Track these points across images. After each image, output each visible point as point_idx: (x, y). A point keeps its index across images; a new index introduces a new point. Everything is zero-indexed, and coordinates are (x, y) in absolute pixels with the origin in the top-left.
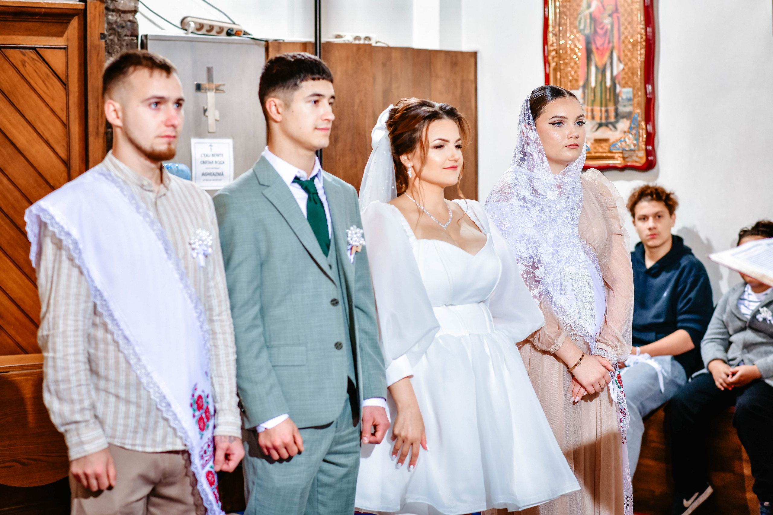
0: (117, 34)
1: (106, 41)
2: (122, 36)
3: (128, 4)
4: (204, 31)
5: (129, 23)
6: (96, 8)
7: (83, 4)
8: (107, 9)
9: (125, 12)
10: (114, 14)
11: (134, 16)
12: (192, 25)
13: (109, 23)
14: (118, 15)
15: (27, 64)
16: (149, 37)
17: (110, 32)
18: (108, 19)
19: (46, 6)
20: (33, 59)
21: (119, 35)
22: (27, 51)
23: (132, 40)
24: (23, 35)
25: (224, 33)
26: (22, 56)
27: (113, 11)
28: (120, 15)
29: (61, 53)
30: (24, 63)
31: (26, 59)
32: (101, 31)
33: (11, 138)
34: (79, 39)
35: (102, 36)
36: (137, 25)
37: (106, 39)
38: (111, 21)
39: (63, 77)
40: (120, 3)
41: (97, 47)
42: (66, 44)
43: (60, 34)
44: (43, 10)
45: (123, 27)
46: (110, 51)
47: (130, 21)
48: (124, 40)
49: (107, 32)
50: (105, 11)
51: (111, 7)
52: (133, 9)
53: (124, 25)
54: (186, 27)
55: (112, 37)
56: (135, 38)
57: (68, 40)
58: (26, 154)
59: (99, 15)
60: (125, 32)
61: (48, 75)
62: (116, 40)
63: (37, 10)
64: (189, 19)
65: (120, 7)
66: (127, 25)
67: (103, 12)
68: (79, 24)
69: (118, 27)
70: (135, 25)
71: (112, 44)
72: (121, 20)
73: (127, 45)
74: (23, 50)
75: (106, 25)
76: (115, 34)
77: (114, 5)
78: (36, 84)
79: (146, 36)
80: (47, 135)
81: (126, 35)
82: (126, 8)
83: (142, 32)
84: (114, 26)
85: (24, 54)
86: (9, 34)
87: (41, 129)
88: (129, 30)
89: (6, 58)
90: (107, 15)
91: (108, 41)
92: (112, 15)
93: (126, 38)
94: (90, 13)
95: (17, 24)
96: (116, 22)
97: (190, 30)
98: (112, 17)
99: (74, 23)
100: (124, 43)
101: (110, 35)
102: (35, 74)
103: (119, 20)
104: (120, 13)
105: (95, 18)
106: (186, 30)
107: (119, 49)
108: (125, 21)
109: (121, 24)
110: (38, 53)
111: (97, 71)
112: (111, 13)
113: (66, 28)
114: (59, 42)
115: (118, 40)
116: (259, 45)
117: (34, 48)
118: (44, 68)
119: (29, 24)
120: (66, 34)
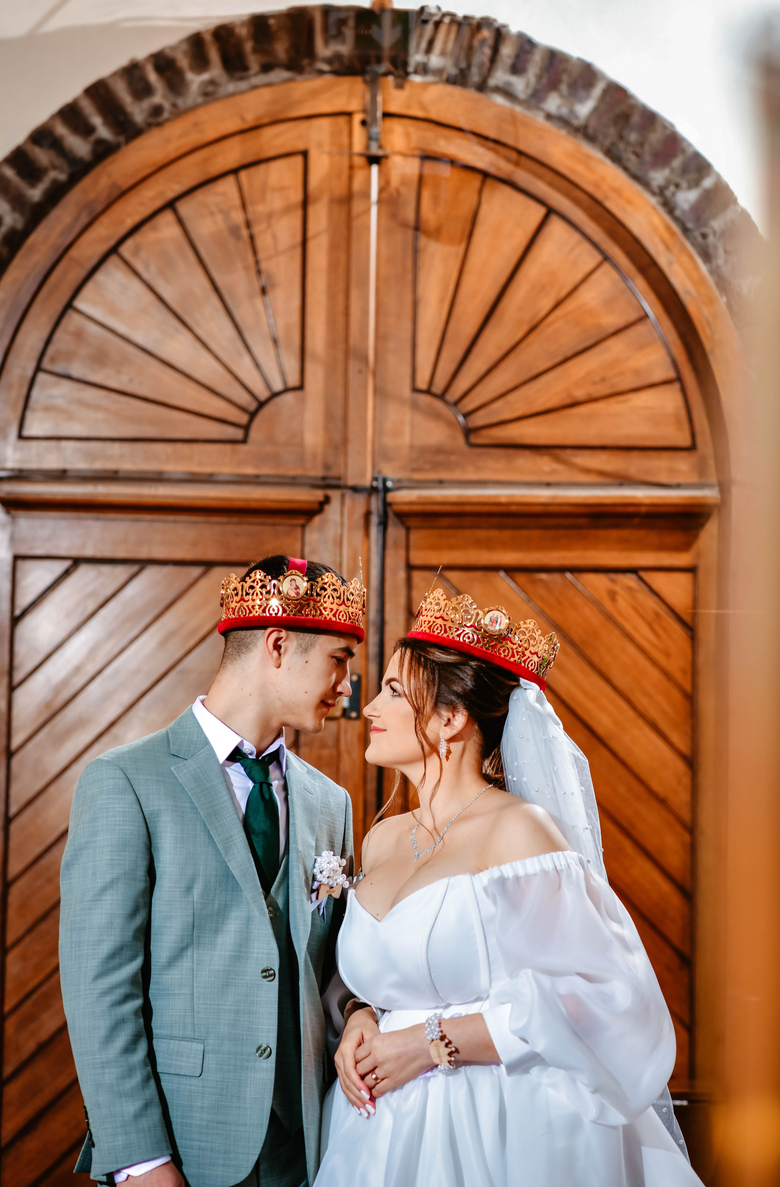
7: (719, 495)
15: (619, 599)
19: (647, 501)
20: (630, 589)
22: (622, 576)
24: (615, 550)
26: (613, 585)
29: (684, 579)
30: (612, 595)
31: (617, 588)
33: (586, 718)
39: (687, 618)
42: (693, 561)
43: (685, 547)
57: (698, 556)
61: (657, 615)
63: (631, 509)
68: (719, 530)
74: (613, 576)
78: (635, 629)
80: (654, 714)
85: (613, 581)
87: (642, 702)
89: (580, 588)
99: (712, 528)
102: (633, 614)
110: (641, 579)
113: (696, 536)
114: (682, 559)
117: (633, 570)
118: (651, 603)
119: (625, 533)
120: (695, 547)
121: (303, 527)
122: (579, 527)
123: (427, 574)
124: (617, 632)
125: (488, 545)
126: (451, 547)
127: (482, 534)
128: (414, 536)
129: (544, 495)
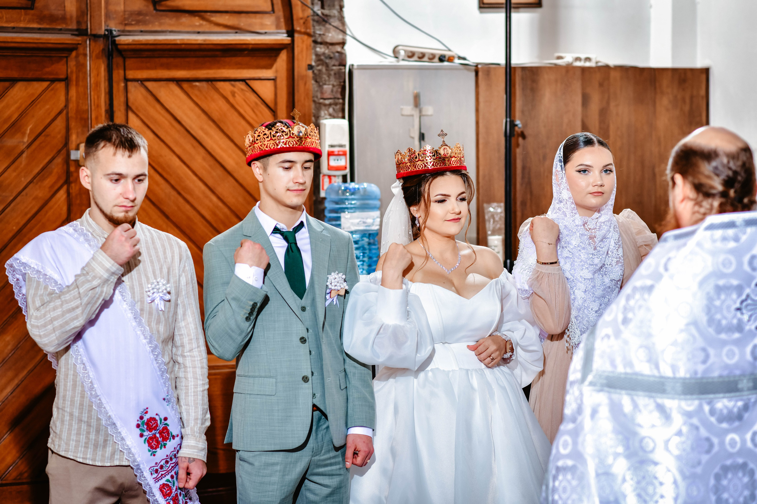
0: (325, 64)
1: (313, 72)
2: (330, 65)
3: (336, 36)
4: (415, 58)
5: (337, 54)
6: (303, 42)
7: (289, 39)
8: (315, 42)
9: (332, 44)
10: (322, 46)
11: (343, 48)
12: (402, 53)
13: (317, 55)
14: (326, 47)
15: (236, 95)
16: (355, 67)
17: (319, 63)
18: (316, 51)
19: (253, 42)
20: (242, 90)
21: (327, 65)
22: (238, 83)
23: (341, 69)
24: (233, 68)
25: (436, 60)
26: (232, 88)
27: (321, 43)
28: (328, 48)
29: (270, 84)
30: (233, 94)
31: (236, 90)
32: (309, 63)
33: (221, 161)
34: (288, 70)
35: (310, 67)
36: (345, 56)
37: (314, 69)
38: (319, 53)
39: (272, 105)
40: (328, 36)
41: (304, 78)
42: (275, 75)
43: (269, 67)
44: (251, 46)
45: (331, 58)
46: (318, 80)
47: (338, 52)
48: (332, 70)
49: (315, 62)
50: (312, 44)
51: (319, 40)
52: (341, 41)
53: (332, 55)
54: (397, 55)
55: (320, 68)
56: (343, 68)
57: (277, 71)
58: (235, 175)
59: (307, 48)
60: (333, 62)
61: (256, 104)
62: (324, 70)
63: (244, 47)
64: (400, 48)
65: (328, 40)
66: (335, 56)
67: (310, 46)
68: (288, 57)
69: (326, 58)
70: (343, 56)
71: (320, 74)
72: (329, 52)
73: (335, 74)
74: (233, 83)
75: (314, 57)
76: (322, 65)
77: (322, 38)
78: (245, 112)
79: (353, 65)
81: (334, 65)
82: (334, 41)
83: (349, 62)
84: (322, 57)
85: (234, 86)
86: (219, 68)
88: (337, 60)
89: (217, 90)
90: (315, 48)
91: (316, 71)
92: (321, 48)
93: (334, 68)
94: (298, 46)
95: (227, 59)
96: (324, 54)
97: (401, 58)
98: (320, 49)
99: (283, 56)
100: (332, 73)
101: (318, 65)
102: (244, 103)
103: (327, 51)
104: (328, 45)
105: (302, 51)
106: (396, 57)
107: (327, 78)
108: (333, 53)
109: (329, 55)
110: (247, 84)
111: (305, 99)
112: (319, 46)
113: (275, 60)
114: (268, 73)
115: (326, 70)
116: (469, 70)
117: (244, 80)
118: (253, 98)
119: (239, 59)
120: (275, 66)
121: (67, 57)
122: (216, 56)
123: (136, 84)
124: (236, 114)
125: (168, 67)
126: (148, 68)
127: (164, 60)
128: (129, 62)
129: (200, 38)
